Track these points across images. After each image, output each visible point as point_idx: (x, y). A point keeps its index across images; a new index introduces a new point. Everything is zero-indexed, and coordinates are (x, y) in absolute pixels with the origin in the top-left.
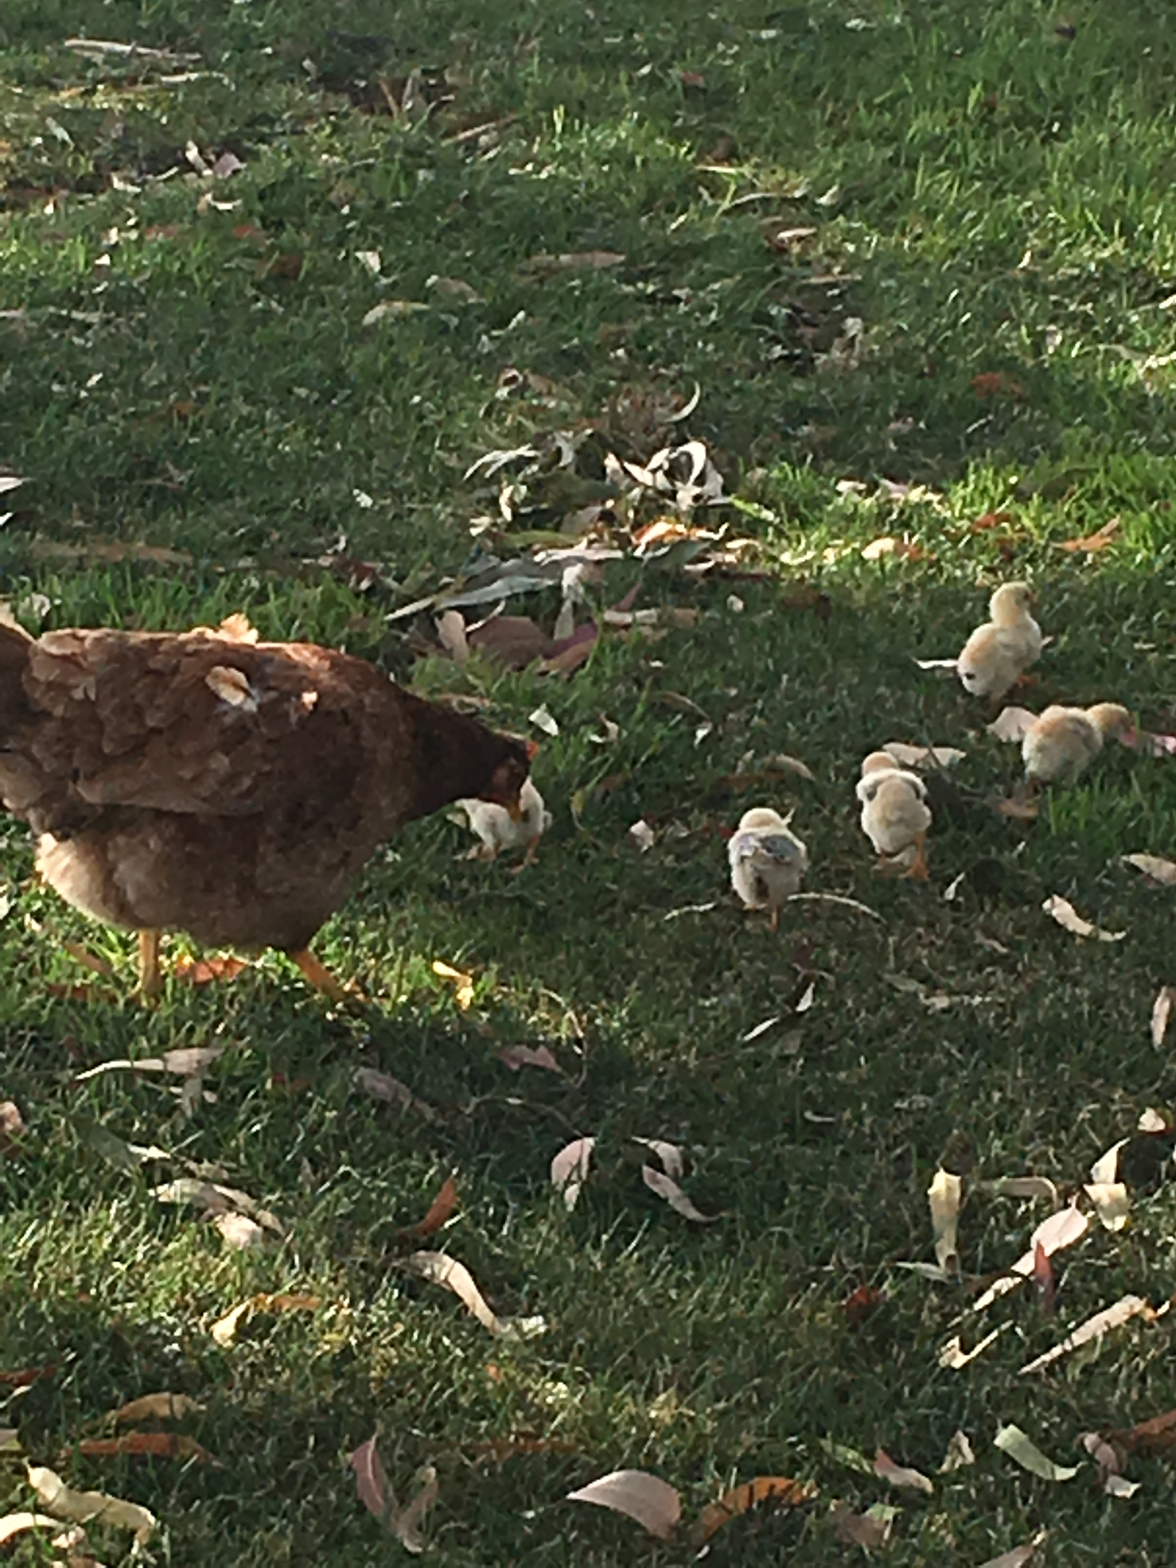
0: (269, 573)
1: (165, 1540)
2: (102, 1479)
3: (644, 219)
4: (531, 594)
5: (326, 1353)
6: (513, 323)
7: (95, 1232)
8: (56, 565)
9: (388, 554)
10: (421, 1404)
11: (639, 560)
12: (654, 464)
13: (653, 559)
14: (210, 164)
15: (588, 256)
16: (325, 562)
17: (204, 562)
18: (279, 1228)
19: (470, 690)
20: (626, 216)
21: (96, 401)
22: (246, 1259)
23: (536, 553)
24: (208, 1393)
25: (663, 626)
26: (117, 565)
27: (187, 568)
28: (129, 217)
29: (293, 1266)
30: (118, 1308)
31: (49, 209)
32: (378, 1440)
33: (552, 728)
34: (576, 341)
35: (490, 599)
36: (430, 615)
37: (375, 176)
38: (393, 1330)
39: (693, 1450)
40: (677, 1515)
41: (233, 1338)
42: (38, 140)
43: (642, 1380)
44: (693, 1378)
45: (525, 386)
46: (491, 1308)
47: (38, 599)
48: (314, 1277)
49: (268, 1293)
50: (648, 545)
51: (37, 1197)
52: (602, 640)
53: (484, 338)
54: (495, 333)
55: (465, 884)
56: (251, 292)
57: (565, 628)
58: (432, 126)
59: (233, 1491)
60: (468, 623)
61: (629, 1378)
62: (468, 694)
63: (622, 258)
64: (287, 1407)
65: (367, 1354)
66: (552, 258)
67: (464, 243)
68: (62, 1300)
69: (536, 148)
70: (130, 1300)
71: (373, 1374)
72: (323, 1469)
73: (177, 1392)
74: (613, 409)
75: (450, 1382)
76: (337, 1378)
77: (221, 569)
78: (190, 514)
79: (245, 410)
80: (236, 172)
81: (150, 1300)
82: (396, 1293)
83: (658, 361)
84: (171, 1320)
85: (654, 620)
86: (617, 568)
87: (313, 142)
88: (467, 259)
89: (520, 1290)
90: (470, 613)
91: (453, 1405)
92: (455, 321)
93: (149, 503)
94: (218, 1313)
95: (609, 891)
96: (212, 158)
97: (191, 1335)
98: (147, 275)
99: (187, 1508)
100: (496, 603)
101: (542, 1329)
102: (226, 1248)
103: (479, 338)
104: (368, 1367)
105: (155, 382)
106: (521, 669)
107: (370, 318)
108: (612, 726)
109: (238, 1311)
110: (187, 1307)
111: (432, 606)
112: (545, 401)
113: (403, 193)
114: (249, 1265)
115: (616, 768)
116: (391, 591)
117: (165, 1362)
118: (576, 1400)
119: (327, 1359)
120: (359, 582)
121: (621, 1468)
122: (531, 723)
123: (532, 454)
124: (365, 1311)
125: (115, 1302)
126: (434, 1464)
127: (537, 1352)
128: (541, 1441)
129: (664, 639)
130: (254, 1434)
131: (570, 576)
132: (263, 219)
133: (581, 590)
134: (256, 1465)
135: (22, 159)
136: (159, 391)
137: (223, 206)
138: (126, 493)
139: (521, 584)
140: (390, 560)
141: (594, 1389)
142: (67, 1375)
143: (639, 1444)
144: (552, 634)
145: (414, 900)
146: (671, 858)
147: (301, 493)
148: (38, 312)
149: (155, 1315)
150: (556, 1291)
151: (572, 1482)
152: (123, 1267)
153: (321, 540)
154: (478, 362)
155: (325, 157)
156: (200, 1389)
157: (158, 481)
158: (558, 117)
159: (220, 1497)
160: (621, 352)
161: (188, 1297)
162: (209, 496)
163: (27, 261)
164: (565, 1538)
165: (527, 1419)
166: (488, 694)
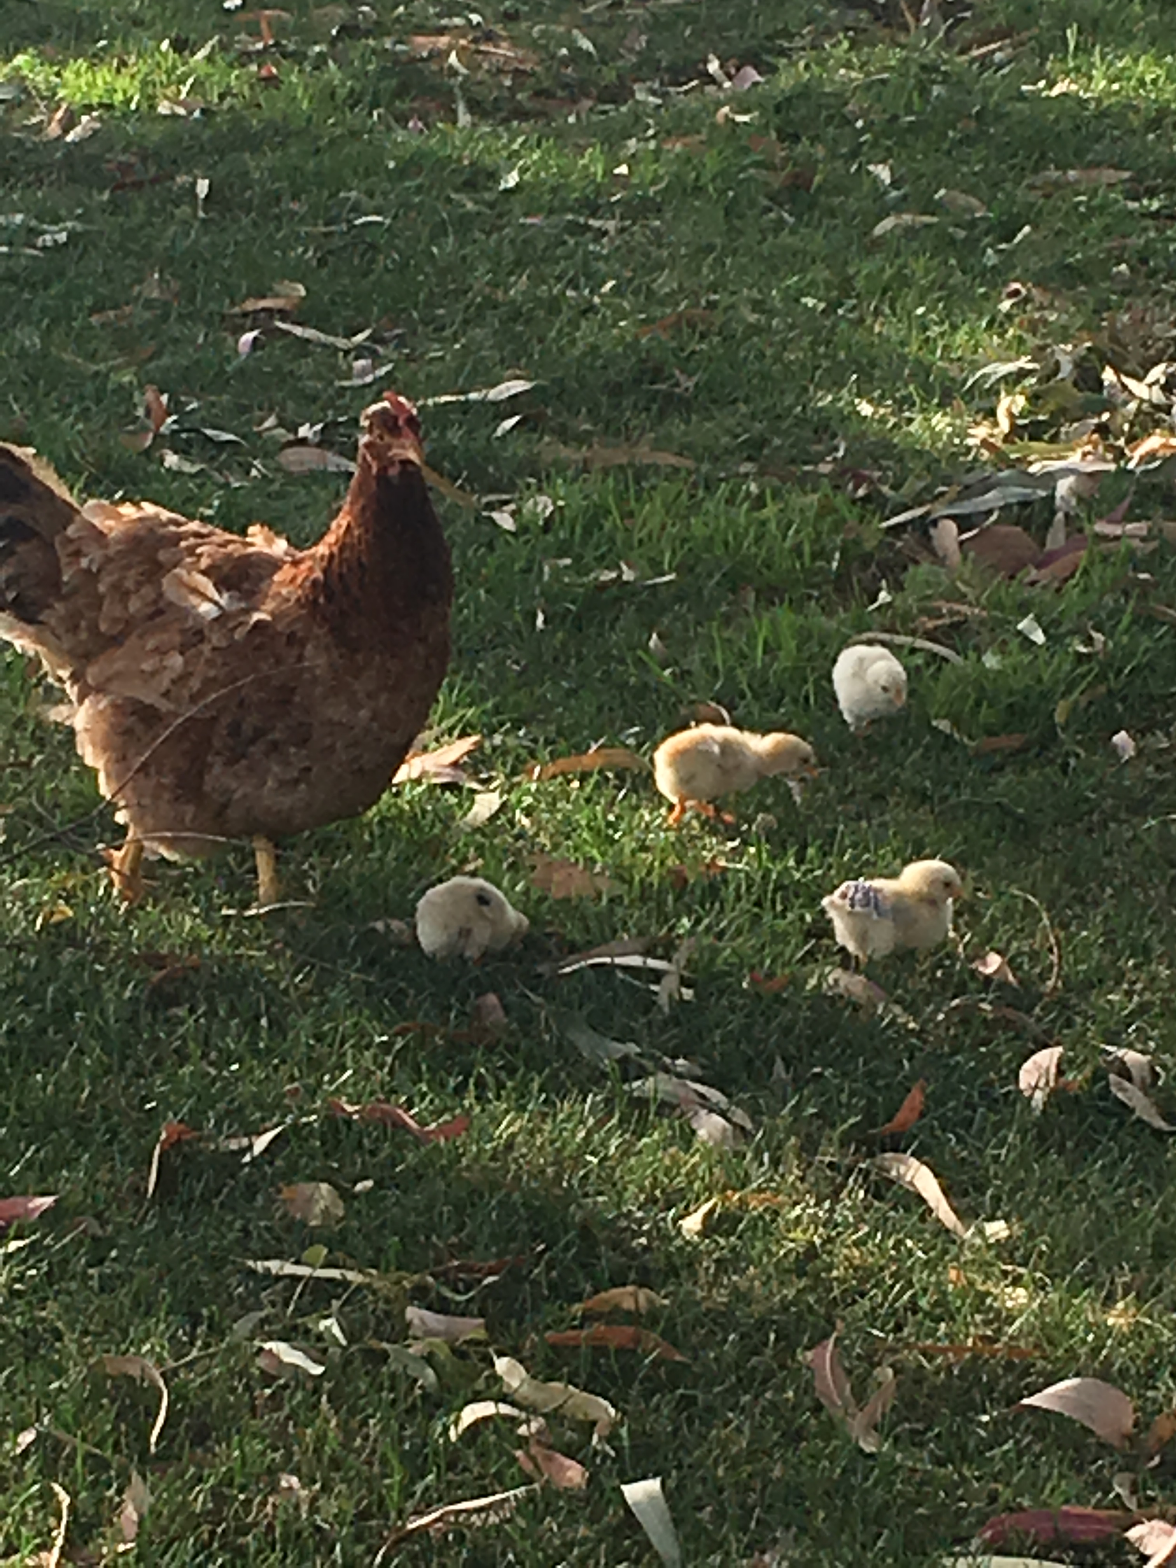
0: (766, 478)
1: (624, 1432)
2: (565, 1370)
3: (1151, 136)
4: (1024, 504)
5: (791, 1250)
6: (1020, 237)
7: (570, 1126)
8: (561, 467)
9: (884, 463)
10: (881, 1306)
11: (1131, 472)
12: (1151, 377)
13: (1146, 472)
14: (730, 77)
15: (1094, 173)
16: (825, 468)
17: (705, 467)
18: (749, 1126)
19: (962, 598)
20: (1134, 132)
21: (608, 306)
22: (715, 1157)
23: (1031, 463)
24: (671, 1288)
25: (1154, 539)
26: (621, 467)
27: (690, 473)
28: (648, 127)
29: (761, 1164)
30: (589, 1200)
31: (572, 119)
32: (837, 1339)
33: (1039, 637)
34: (1079, 256)
35: (983, 508)
36: (925, 525)
37: (889, 91)
38: (857, 1231)
39: (1149, 1359)
40: (1130, 1423)
41: (698, 1233)
42: (564, 51)
43: (1101, 1286)
44: (1152, 1287)
45: (1027, 300)
46: (955, 1211)
47: (543, 499)
48: (782, 1176)
49: (735, 1190)
50: (1141, 458)
51: (514, 1089)
52: (1091, 552)
53: (990, 251)
54: (1003, 246)
55: (947, 790)
56: (766, 202)
57: (1056, 538)
58: (947, 43)
59: (694, 1387)
60: (961, 531)
61: (1087, 1285)
62: (957, 601)
63: (1126, 175)
64: (749, 1305)
65: (830, 1253)
66: (1058, 174)
67: (974, 158)
68: (534, 1192)
69: (1049, 65)
70: (601, 1193)
71: (835, 1273)
72: (782, 1367)
73: (641, 1285)
74: (1112, 324)
75: (910, 1284)
76: (799, 1277)
77: (722, 475)
78: (694, 418)
79: (753, 318)
80: (756, 84)
81: (620, 1194)
82: (861, 1194)
83: (1161, 276)
84: (640, 1214)
85: (1144, 533)
86: (1108, 481)
87: (830, 56)
88: (975, 174)
89: (983, 1194)
90: (964, 522)
91: (913, 1307)
92: (962, 234)
93: (655, 407)
94: (687, 1207)
95: (1087, 800)
96: (733, 71)
97: (659, 1229)
98: (663, 185)
99: (647, 1402)
100: (990, 512)
101: (1005, 1234)
102: (696, 1145)
103: (984, 252)
104: (830, 1268)
105: (667, 290)
106: (1012, 577)
107: (878, 230)
108: (1098, 636)
109: (705, 1208)
110: (656, 1201)
111: (928, 513)
112: (1046, 313)
113: (916, 107)
114: (719, 1162)
115: (1101, 678)
116: (887, 499)
117: (633, 1254)
118: (1035, 1305)
119: (792, 1257)
120: (856, 488)
121: (1077, 1375)
122: (1020, 633)
123: (1030, 366)
124: (832, 1210)
125: (586, 1195)
126: (892, 1366)
127: (998, 1256)
128: (997, 1346)
129: (1154, 552)
130: (716, 1329)
131: (1063, 486)
132: (779, 131)
133: (1074, 502)
134: (716, 1359)
135: (548, 69)
136: (671, 298)
137: (741, 118)
138: (633, 398)
139: (1014, 495)
140: (888, 468)
141: (1054, 1296)
142: (537, 1265)
143: (1095, 1351)
144: (1043, 544)
145: (897, 804)
146: (1150, 769)
147: (804, 399)
148: (554, 219)
149: (625, 1210)
150: (1018, 1196)
151: (1026, 1387)
152: (595, 1161)
153: (819, 448)
154: (983, 275)
155: (842, 71)
156: (664, 1285)
157: (663, 387)
158: (1071, 34)
159: (681, 1391)
160: (1123, 267)
161: (658, 1193)
162: (714, 401)
163: (548, 168)
164: (1017, 1442)
165: (987, 1323)
166: (978, 604)
